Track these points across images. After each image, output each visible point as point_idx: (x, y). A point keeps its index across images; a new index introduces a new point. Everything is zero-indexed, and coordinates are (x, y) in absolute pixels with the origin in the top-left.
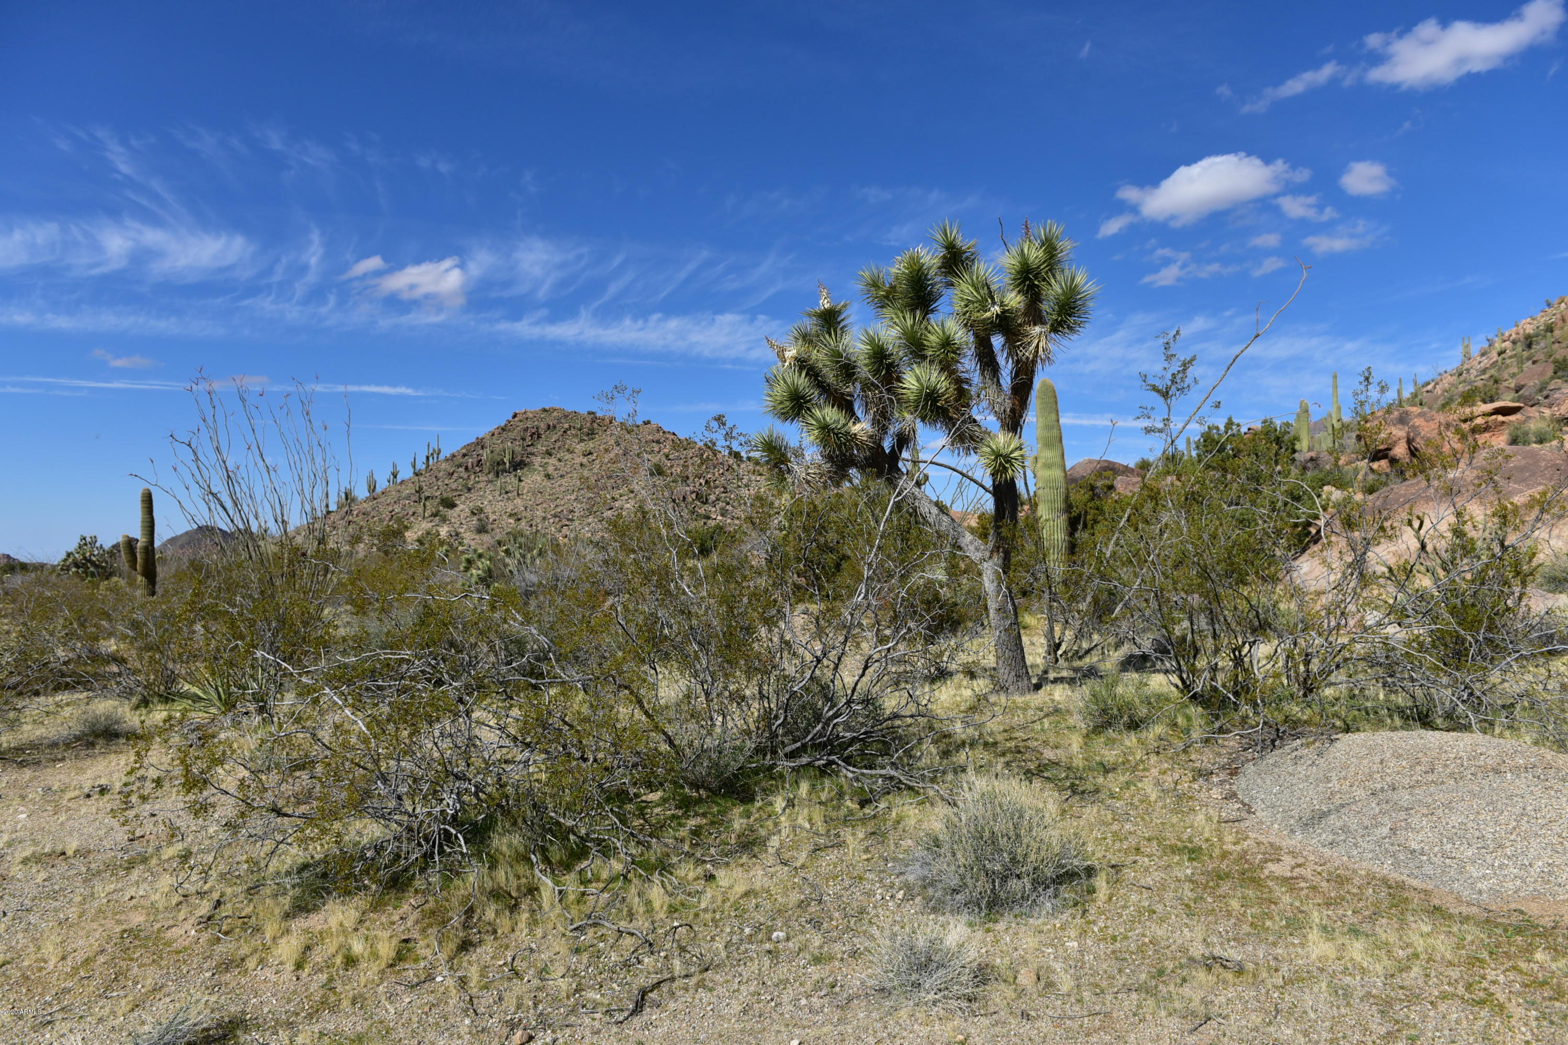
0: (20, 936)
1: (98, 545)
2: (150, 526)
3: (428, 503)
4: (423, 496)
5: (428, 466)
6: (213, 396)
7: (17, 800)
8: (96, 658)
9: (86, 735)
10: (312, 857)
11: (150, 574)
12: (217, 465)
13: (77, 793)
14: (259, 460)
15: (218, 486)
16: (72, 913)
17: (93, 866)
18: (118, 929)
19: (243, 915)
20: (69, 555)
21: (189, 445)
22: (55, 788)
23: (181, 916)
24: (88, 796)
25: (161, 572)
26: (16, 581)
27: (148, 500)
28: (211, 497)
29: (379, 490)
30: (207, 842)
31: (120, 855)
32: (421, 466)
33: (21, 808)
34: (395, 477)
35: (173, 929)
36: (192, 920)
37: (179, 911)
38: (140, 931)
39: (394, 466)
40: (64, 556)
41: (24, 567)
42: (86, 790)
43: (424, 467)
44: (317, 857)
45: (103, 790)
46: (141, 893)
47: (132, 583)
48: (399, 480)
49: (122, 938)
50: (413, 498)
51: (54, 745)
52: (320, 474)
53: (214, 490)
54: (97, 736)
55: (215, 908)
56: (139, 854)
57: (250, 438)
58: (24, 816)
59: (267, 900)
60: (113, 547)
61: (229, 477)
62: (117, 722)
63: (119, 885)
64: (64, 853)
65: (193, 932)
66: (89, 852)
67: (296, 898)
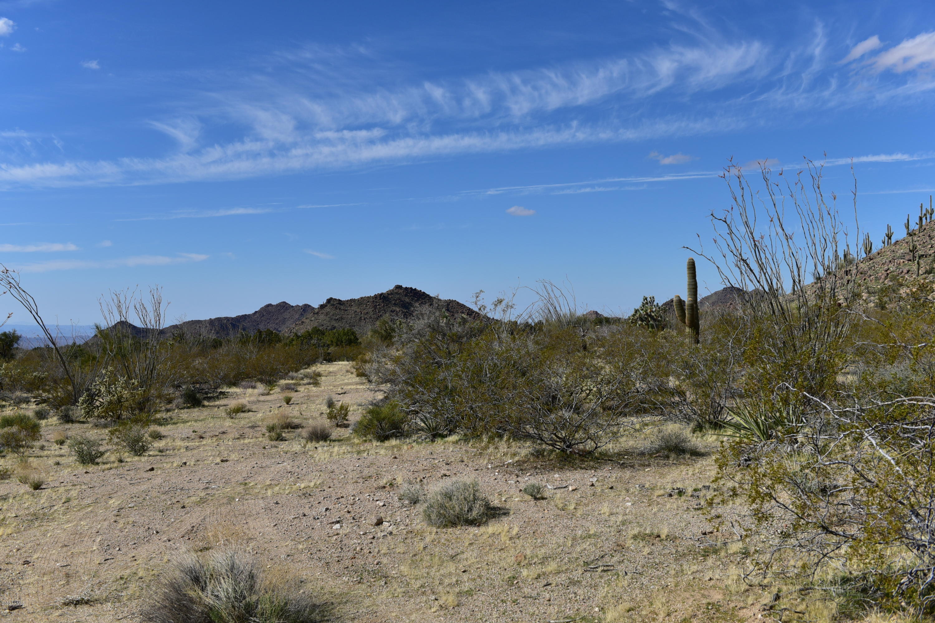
0: (638, 591)
1: (655, 303)
2: (694, 288)
3: (921, 261)
4: (917, 254)
5: (921, 226)
6: (741, 179)
7: (624, 492)
8: (663, 390)
9: (663, 449)
10: (851, 573)
11: (695, 325)
12: (746, 236)
13: (662, 492)
14: (779, 230)
15: (748, 254)
16: (671, 581)
17: (679, 549)
18: (705, 601)
19: (798, 610)
20: (636, 311)
21: (725, 222)
22: (647, 486)
23: (750, 601)
24: (671, 495)
25: (703, 324)
26: (605, 331)
27: (692, 267)
28: (742, 262)
29: (874, 251)
30: (761, 545)
31: (697, 544)
32: (914, 226)
33: (627, 498)
34: (890, 238)
35: (744, 610)
36: (758, 606)
37: (748, 596)
38: (720, 606)
39: (889, 228)
40: (633, 312)
41: (608, 321)
42: (669, 491)
43: (917, 227)
44: (855, 574)
45: (681, 493)
46: (717, 577)
47: (681, 332)
48: (893, 241)
49: (708, 609)
50: (907, 257)
51: (642, 454)
52: (830, 238)
53: (745, 257)
54: (670, 450)
55: (776, 600)
56: (711, 546)
57: (773, 213)
58: (630, 504)
59: (817, 603)
60: (666, 304)
61: (755, 245)
62: (684, 441)
63: (700, 568)
64: (659, 536)
65: (760, 616)
66: (676, 538)
67: (841, 606)
